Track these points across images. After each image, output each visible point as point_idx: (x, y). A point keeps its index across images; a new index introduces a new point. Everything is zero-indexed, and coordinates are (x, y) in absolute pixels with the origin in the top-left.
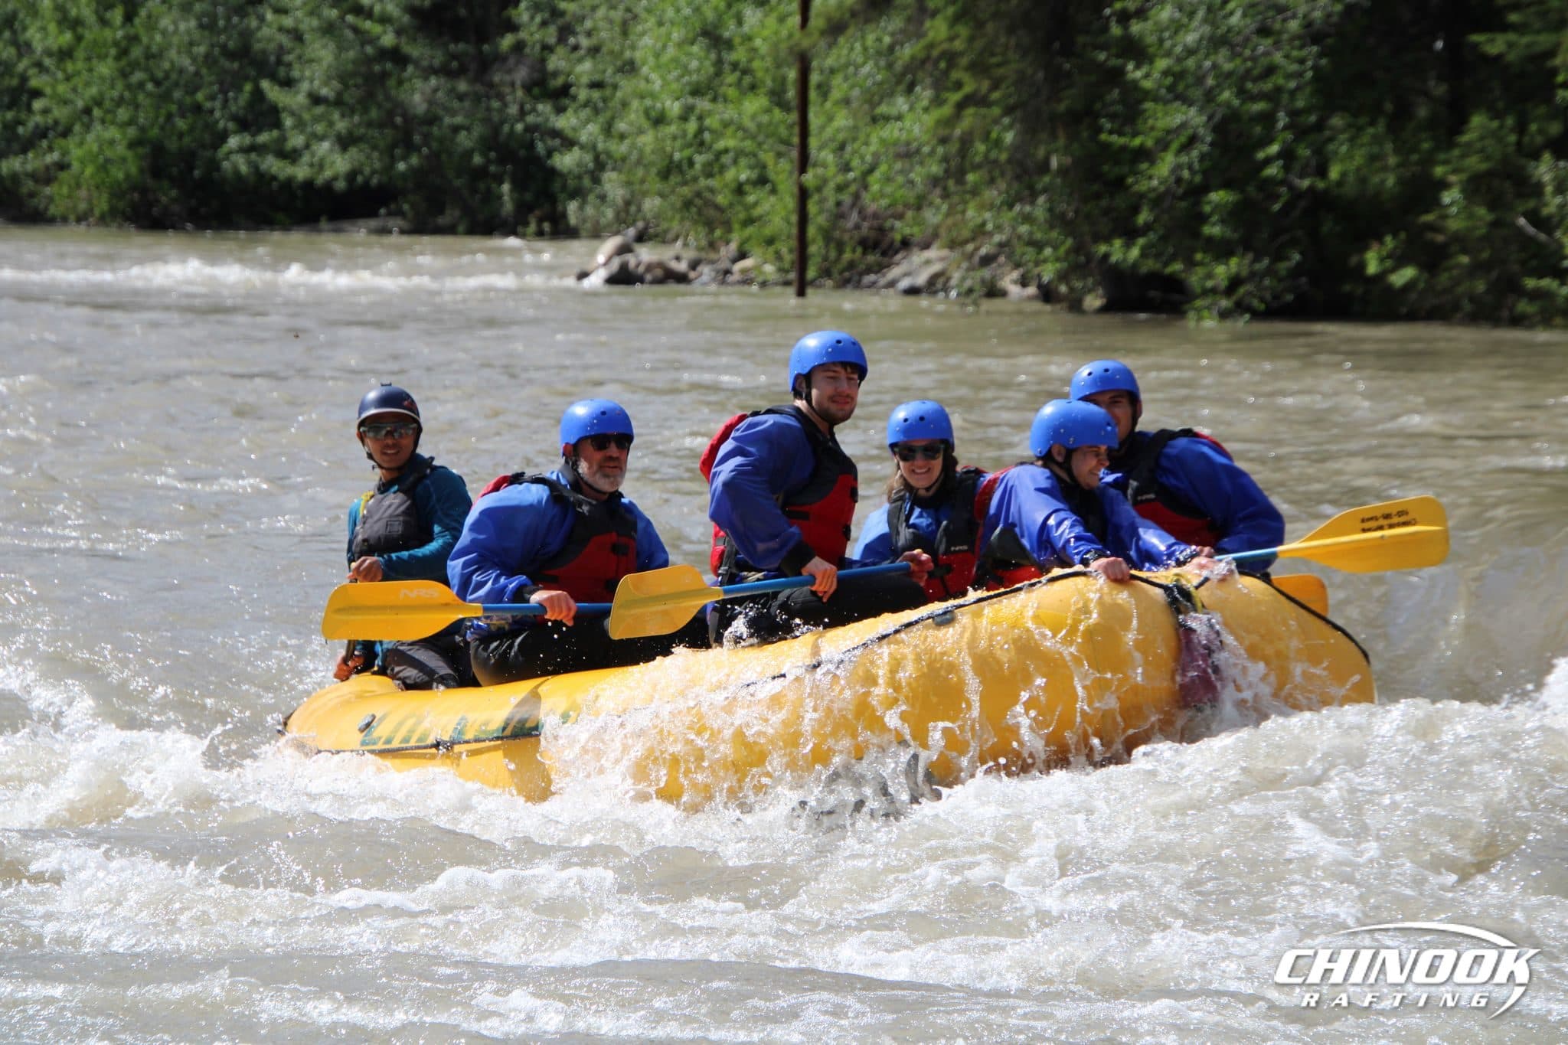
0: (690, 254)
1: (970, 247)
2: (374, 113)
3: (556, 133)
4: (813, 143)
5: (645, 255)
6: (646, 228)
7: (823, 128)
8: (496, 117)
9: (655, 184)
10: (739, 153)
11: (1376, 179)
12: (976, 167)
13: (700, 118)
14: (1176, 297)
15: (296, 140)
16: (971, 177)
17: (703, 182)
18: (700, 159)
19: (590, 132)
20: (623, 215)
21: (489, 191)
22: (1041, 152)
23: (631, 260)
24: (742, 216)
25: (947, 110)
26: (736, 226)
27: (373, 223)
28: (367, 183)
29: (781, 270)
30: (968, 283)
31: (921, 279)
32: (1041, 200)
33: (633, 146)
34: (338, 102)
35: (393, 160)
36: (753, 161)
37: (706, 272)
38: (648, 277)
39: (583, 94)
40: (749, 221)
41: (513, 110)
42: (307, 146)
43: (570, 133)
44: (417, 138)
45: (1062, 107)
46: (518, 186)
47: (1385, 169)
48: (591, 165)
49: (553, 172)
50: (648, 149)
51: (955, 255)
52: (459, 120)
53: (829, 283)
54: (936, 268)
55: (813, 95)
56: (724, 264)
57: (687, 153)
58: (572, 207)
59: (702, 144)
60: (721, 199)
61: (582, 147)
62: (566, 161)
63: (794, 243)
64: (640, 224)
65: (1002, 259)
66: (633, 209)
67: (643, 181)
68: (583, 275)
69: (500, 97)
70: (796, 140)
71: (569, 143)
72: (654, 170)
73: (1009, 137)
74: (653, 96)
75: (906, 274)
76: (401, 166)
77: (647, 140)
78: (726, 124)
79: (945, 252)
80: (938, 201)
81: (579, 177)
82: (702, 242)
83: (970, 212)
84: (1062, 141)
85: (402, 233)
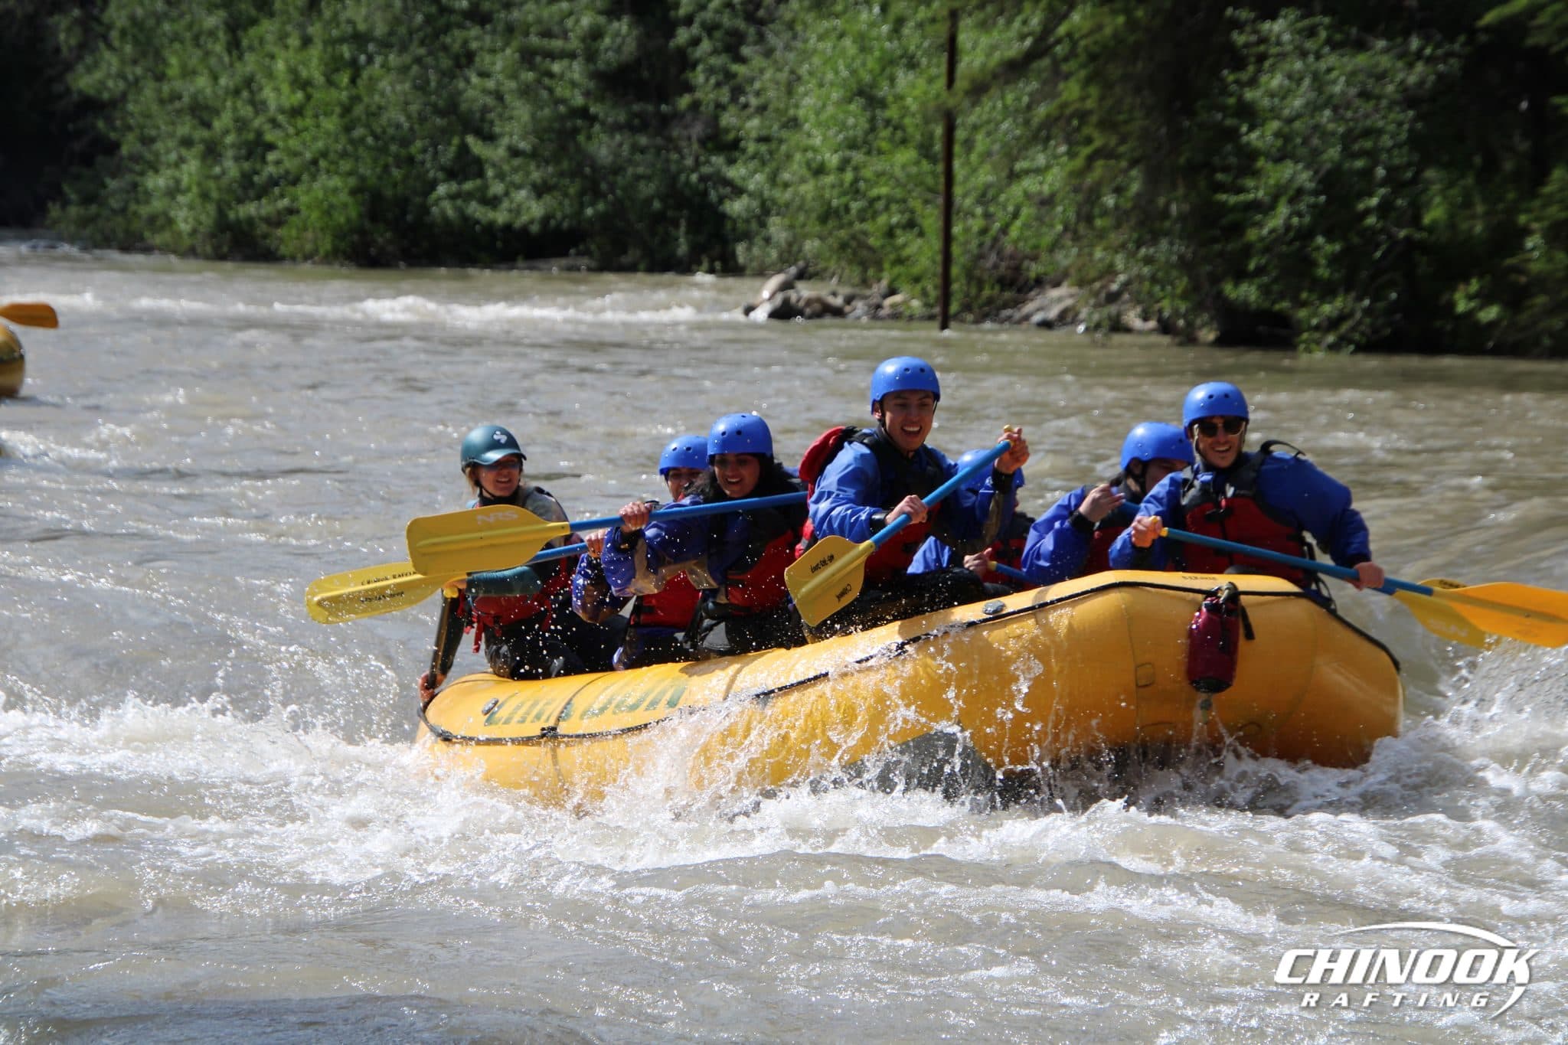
0: (846, 290)
1: (1097, 285)
2: (565, 165)
3: (727, 182)
4: (958, 190)
5: (805, 291)
6: (806, 267)
7: (967, 179)
8: (673, 168)
9: (814, 228)
10: (890, 200)
11: (1464, 226)
12: (1105, 214)
13: (856, 169)
14: (1284, 332)
15: (497, 188)
16: (1099, 223)
17: (858, 226)
18: (855, 206)
19: (757, 181)
20: (786, 255)
21: (666, 233)
22: (1162, 201)
23: (793, 296)
24: (892, 256)
25: (1079, 162)
26: (887, 266)
27: (564, 262)
28: (559, 225)
29: (927, 305)
30: (1095, 317)
31: (1053, 313)
32: (1164, 242)
33: (796, 193)
34: (534, 155)
35: (582, 206)
36: (902, 207)
37: (860, 306)
38: (808, 311)
39: (752, 148)
40: (900, 261)
41: (689, 162)
42: (507, 194)
43: (739, 182)
44: (604, 186)
45: (1182, 160)
46: (694, 228)
47: (1473, 217)
48: (758, 211)
49: (723, 217)
50: (809, 197)
51: (1085, 291)
52: (641, 170)
53: (970, 317)
54: (1069, 302)
55: (957, 149)
56: (875, 300)
57: (844, 200)
58: (740, 249)
59: (857, 192)
60: (874, 241)
61: (751, 195)
62: (736, 207)
63: (938, 281)
64: (801, 264)
65: (1126, 296)
66: (795, 250)
67: (804, 225)
68: (748, 310)
69: (678, 150)
70: (941, 187)
71: (738, 191)
72: (814, 215)
73: (1135, 187)
74: (815, 150)
75: (1039, 309)
76: (589, 211)
77: (808, 189)
78: (879, 175)
79: (1074, 290)
80: (1069, 244)
81: (747, 221)
82: (856, 280)
83: (1098, 254)
84: (1181, 191)
85: (590, 269)
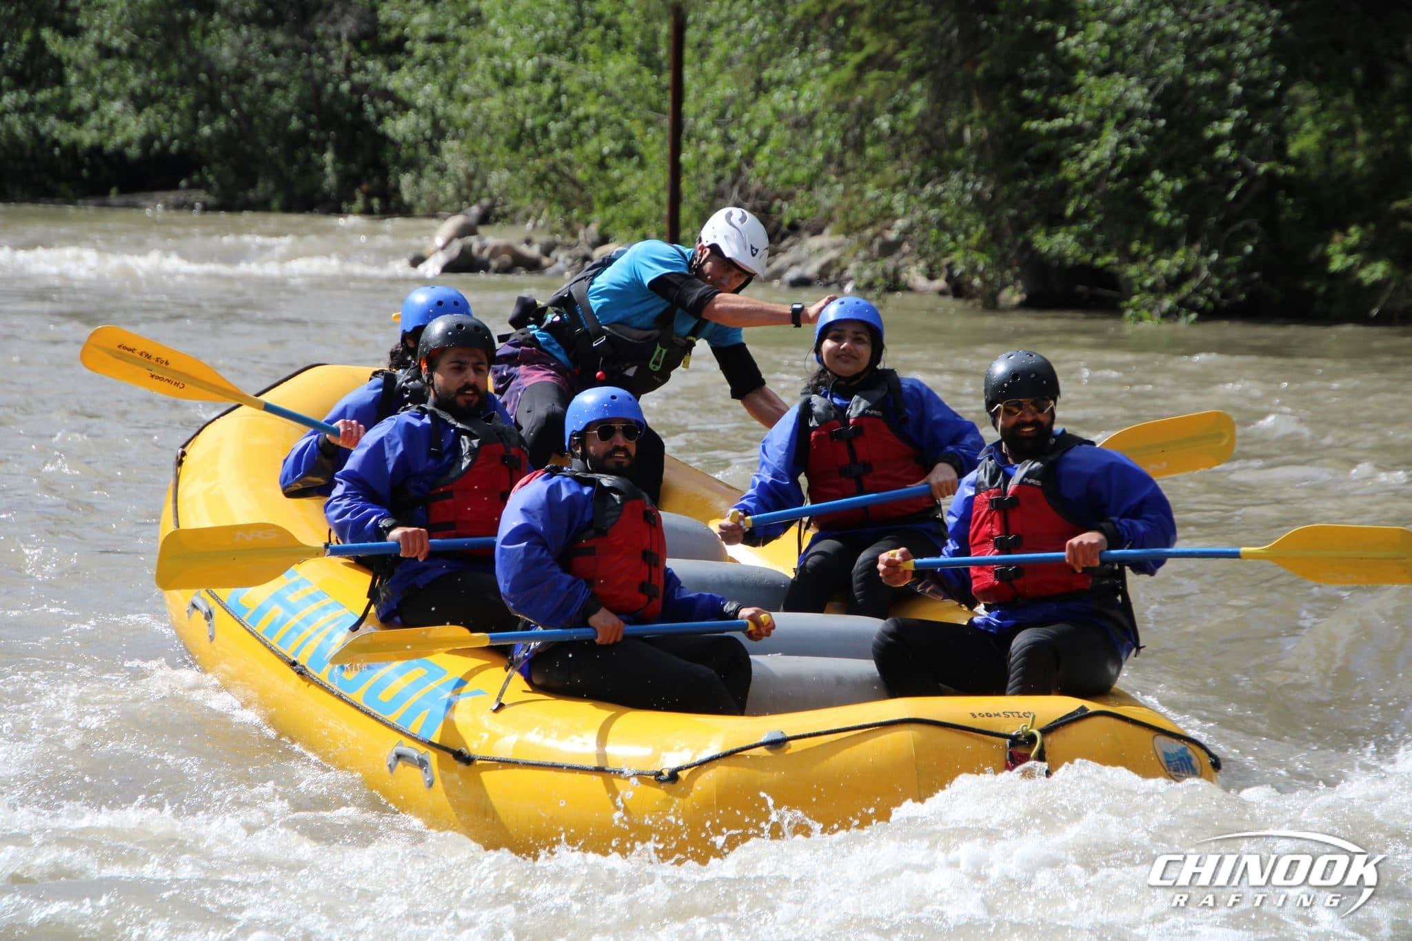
0: (543, 238)
1: (869, 232)
2: (174, 69)
3: (388, 95)
4: (689, 108)
5: (491, 238)
6: (492, 206)
7: (700, 95)
8: (317, 75)
9: (502, 155)
10: (602, 121)
11: (1341, 159)
12: (878, 140)
13: (557, 79)
14: (1108, 293)
15: (83, 98)
16: (871, 151)
17: (559, 154)
18: (556, 127)
19: (428, 93)
20: (465, 191)
21: (309, 160)
22: (952, 124)
23: (474, 243)
24: (604, 193)
25: (845, 73)
26: (597, 206)
27: (172, 196)
28: (165, 148)
30: (868, 274)
31: (811, 269)
32: (955, 178)
33: (479, 110)
34: (132, 55)
35: (196, 121)
36: (618, 130)
37: (562, 257)
38: (494, 264)
39: (420, 50)
40: (613, 200)
41: (338, 67)
42: (95, 106)
43: (405, 96)
44: (224, 98)
45: (979, 72)
46: (343, 154)
47: (1354, 147)
48: (428, 133)
49: (384, 138)
50: (495, 115)
51: (854, 240)
52: (274, 76)
54: (833, 254)
55: (688, 53)
56: (585, 249)
57: (540, 119)
58: (406, 180)
59: (559, 109)
60: (580, 174)
61: (418, 111)
62: (400, 127)
64: (485, 202)
65: (906, 247)
66: (477, 183)
67: (489, 152)
68: (417, 261)
69: (324, 51)
70: (667, 105)
71: (404, 106)
72: (502, 140)
73: (917, 107)
74: (502, 53)
75: (794, 263)
76: (206, 131)
77: (494, 104)
78: (587, 87)
79: (840, 238)
80: (833, 178)
81: (415, 146)
82: (558, 224)
83: (871, 192)
84: (977, 112)
85: (206, 208)
